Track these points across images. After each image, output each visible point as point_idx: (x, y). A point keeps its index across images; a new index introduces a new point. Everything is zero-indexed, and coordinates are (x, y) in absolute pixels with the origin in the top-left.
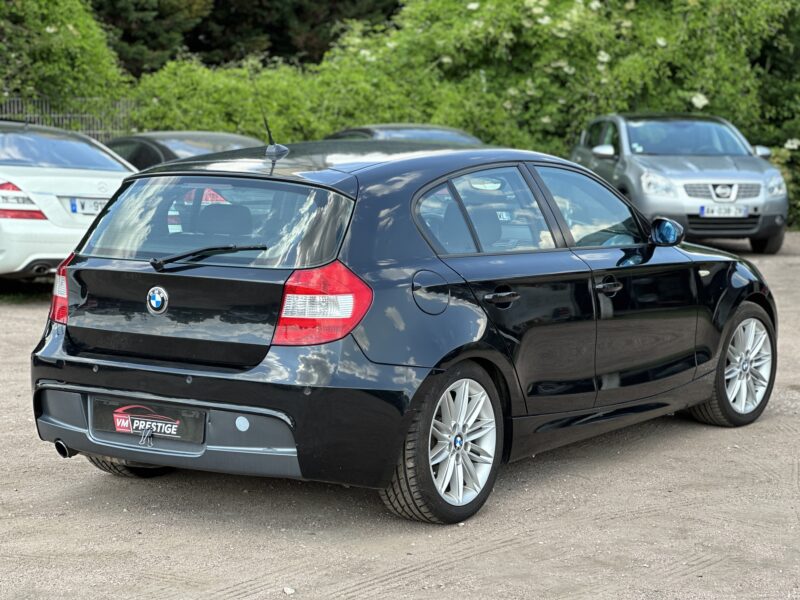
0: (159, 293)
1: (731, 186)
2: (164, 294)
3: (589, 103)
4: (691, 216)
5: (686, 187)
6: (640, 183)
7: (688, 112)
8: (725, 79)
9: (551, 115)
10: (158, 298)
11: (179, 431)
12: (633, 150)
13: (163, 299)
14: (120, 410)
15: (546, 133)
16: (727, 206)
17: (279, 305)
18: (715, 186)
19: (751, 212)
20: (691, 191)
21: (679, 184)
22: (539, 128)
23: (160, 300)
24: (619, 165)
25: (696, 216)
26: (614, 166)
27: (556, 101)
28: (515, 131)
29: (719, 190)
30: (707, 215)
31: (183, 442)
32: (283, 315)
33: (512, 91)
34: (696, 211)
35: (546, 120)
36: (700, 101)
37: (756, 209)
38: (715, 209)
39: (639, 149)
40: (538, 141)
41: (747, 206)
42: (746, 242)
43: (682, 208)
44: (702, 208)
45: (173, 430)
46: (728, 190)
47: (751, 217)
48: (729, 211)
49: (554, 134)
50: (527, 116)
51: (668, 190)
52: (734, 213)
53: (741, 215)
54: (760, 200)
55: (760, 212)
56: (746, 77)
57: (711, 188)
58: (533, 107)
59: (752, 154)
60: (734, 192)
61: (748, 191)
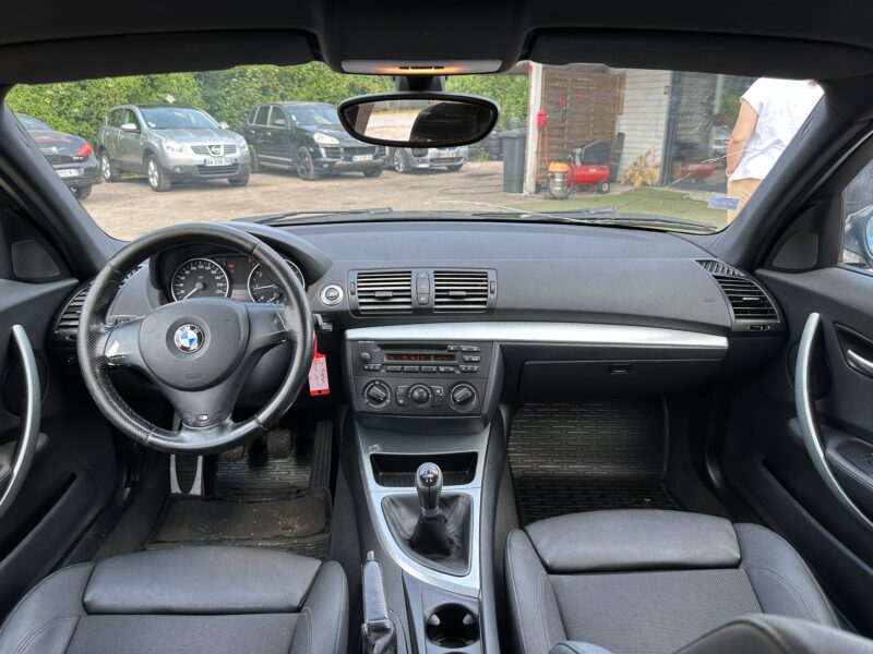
1: (219, 146)
3: (103, 100)
4: (199, 166)
5: (193, 148)
6: (162, 147)
7: (165, 104)
8: (183, 87)
9: (79, 107)
12: (149, 126)
15: (77, 119)
16: (219, 159)
18: (210, 147)
19: (234, 162)
20: (197, 150)
21: (188, 146)
22: (73, 115)
24: (142, 136)
25: (202, 166)
26: (137, 137)
27: (81, 98)
28: (56, 118)
29: (213, 149)
30: (208, 165)
33: (49, 92)
34: (202, 163)
35: (76, 110)
36: (170, 99)
37: (236, 160)
38: (213, 162)
39: (153, 125)
40: (73, 124)
41: (231, 159)
42: (226, 181)
43: (192, 161)
44: (205, 161)
46: (218, 149)
47: (234, 164)
48: (221, 162)
49: (83, 120)
50: (63, 108)
51: (181, 150)
52: (224, 163)
53: (228, 164)
54: (237, 154)
55: (238, 162)
56: (194, 86)
57: (208, 148)
58: (66, 102)
59: (220, 128)
60: (222, 150)
61: (230, 149)
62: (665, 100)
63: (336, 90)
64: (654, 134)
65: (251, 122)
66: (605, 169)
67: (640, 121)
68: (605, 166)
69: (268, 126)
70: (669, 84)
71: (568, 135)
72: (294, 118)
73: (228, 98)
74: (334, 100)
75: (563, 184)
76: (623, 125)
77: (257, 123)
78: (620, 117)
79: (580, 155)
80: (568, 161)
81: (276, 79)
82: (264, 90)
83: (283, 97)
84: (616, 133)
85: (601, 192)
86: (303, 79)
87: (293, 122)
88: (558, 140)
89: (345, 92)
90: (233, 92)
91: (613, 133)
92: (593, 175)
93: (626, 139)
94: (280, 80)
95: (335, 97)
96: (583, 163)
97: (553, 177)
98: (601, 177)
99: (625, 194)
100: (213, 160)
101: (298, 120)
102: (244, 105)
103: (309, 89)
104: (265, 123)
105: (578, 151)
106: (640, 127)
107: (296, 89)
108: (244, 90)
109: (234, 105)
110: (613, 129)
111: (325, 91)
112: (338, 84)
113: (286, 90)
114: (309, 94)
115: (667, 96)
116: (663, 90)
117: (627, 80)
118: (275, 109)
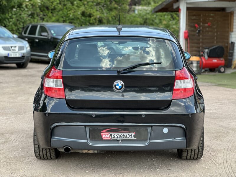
0: (120, 83)
1: (16, 47)
2: (122, 83)
4: (5, 57)
5: (3, 47)
10: (120, 85)
11: (135, 136)
13: (122, 85)
14: (105, 131)
16: (15, 54)
17: (173, 84)
18: (12, 47)
19: (23, 55)
20: (5, 48)
23: (121, 85)
25: (7, 57)
29: (13, 48)
30: (10, 56)
31: (138, 140)
32: (175, 88)
34: (7, 55)
37: (24, 54)
38: (12, 55)
41: (21, 53)
44: (8, 54)
45: (133, 136)
46: (15, 48)
48: (16, 55)
52: (18, 55)
53: (20, 56)
54: (24, 51)
55: (25, 55)
57: (10, 48)
59: (13, 37)
60: (17, 49)
61: (21, 48)
63: (73, 15)
65: (25, 33)
66: (222, 60)
68: (222, 59)
69: (37, 36)
71: (202, 43)
72: (53, 32)
73: (11, 20)
74: (72, 21)
75: (197, 67)
76: (234, 38)
77: (29, 34)
78: (232, 33)
79: (207, 53)
80: (200, 56)
81: (38, 9)
82: (32, 15)
83: (43, 19)
84: (230, 42)
85: (220, 72)
86: (54, 9)
87: (52, 34)
88: (196, 45)
89: (79, 16)
90: (14, 16)
91: (228, 42)
92: (215, 63)
94: (40, 9)
95: (72, 19)
96: (209, 57)
97: (192, 63)
98: (220, 64)
99: (233, 73)
100: (13, 54)
101: (55, 33)
102: (19, 24)
103: (57, 15)
104: (35, 34)
105: (206, 50)
107: (50, 14)
108: (20, 15)
109: (14, 24)
110: (228, 40)
111: (67, 16)
112: (74, 12)
113: (44, 15)
114: (57, 17)
118: (41, 27)
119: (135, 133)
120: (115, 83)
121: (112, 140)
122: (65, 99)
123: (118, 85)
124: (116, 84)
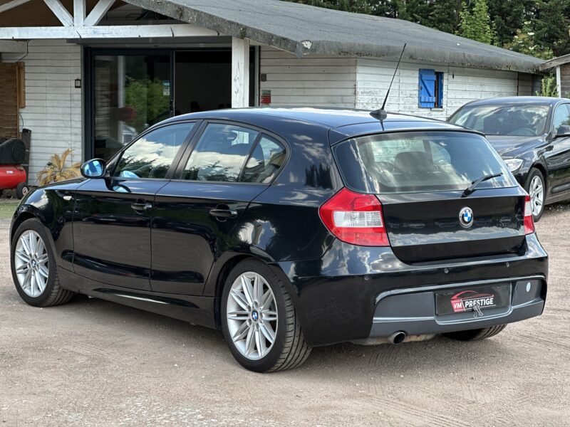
2: (471, 211)
13: (471, 215)
45: (491, 302)
62: (78, 95)
64: (69, 130)
66: (21, 171)
67: (49, 116)
70: (79, 76)
76: (27, 120)
78: (21, 110)
84: (21, 131)
91: (16, 130)
92: (9, 177)
93: (33, 136)
106: (49, 123)
110: (17, 124)
115: (79, 90)
116: (73, 84)
117: (27, 69)
119: (493, 296)
120: (462, 211)
121: (467, 312)
122: (391, 246)
123: (467, 215)
124: (464, 213)
